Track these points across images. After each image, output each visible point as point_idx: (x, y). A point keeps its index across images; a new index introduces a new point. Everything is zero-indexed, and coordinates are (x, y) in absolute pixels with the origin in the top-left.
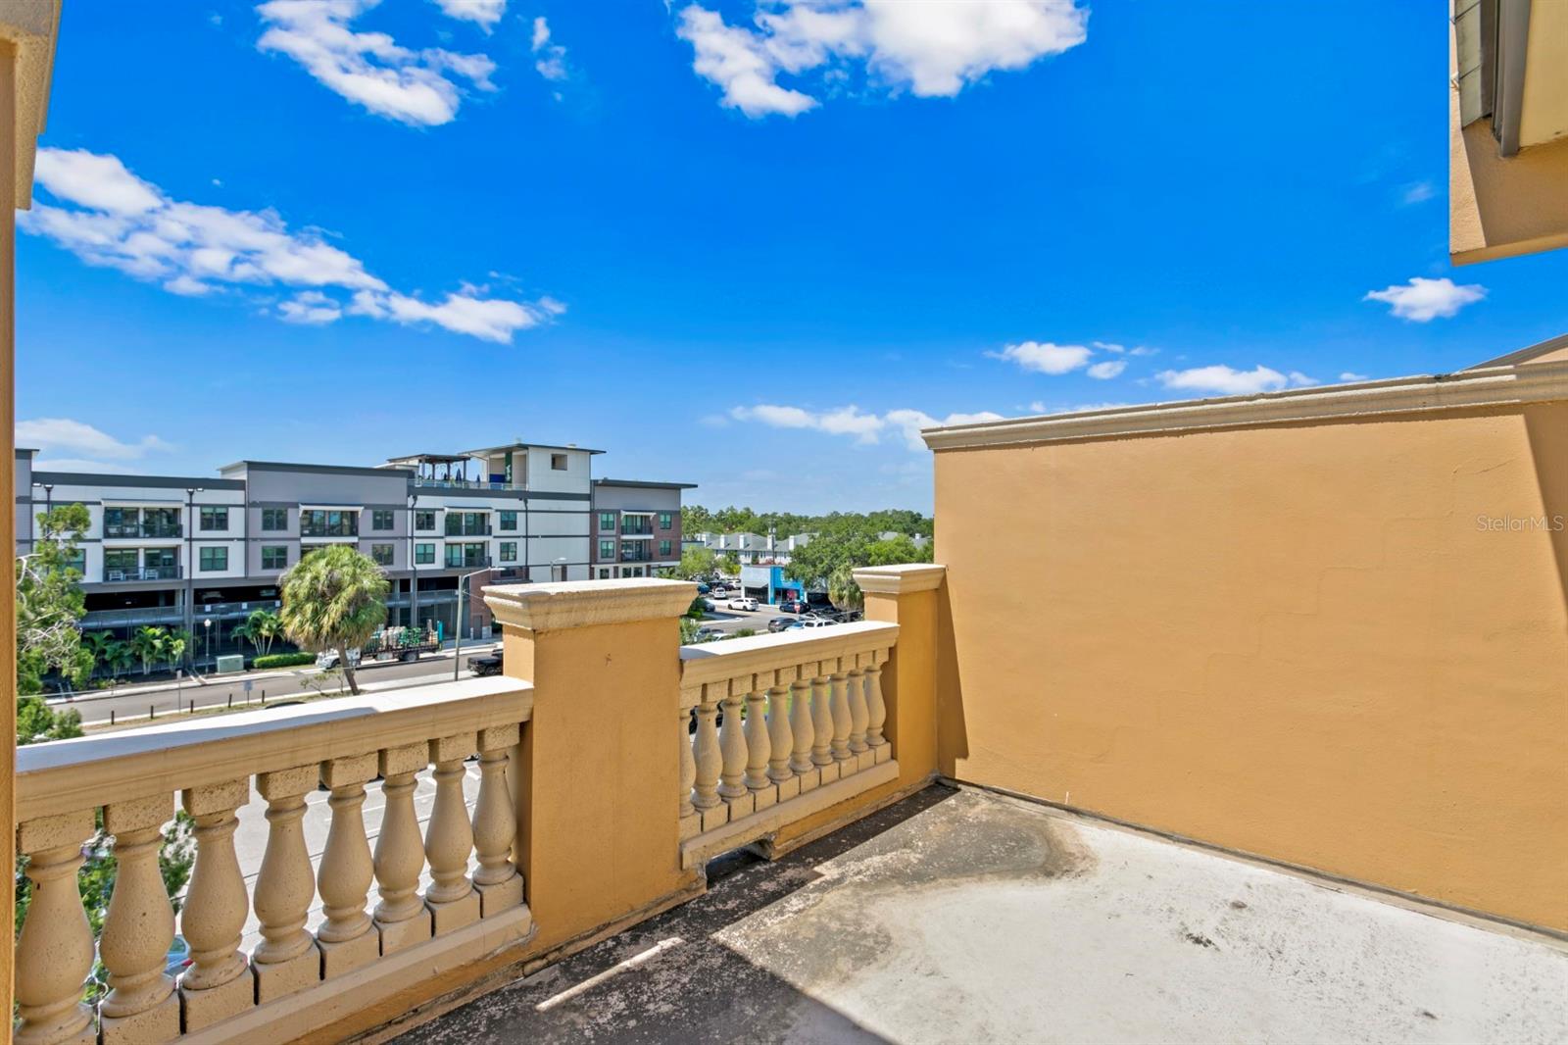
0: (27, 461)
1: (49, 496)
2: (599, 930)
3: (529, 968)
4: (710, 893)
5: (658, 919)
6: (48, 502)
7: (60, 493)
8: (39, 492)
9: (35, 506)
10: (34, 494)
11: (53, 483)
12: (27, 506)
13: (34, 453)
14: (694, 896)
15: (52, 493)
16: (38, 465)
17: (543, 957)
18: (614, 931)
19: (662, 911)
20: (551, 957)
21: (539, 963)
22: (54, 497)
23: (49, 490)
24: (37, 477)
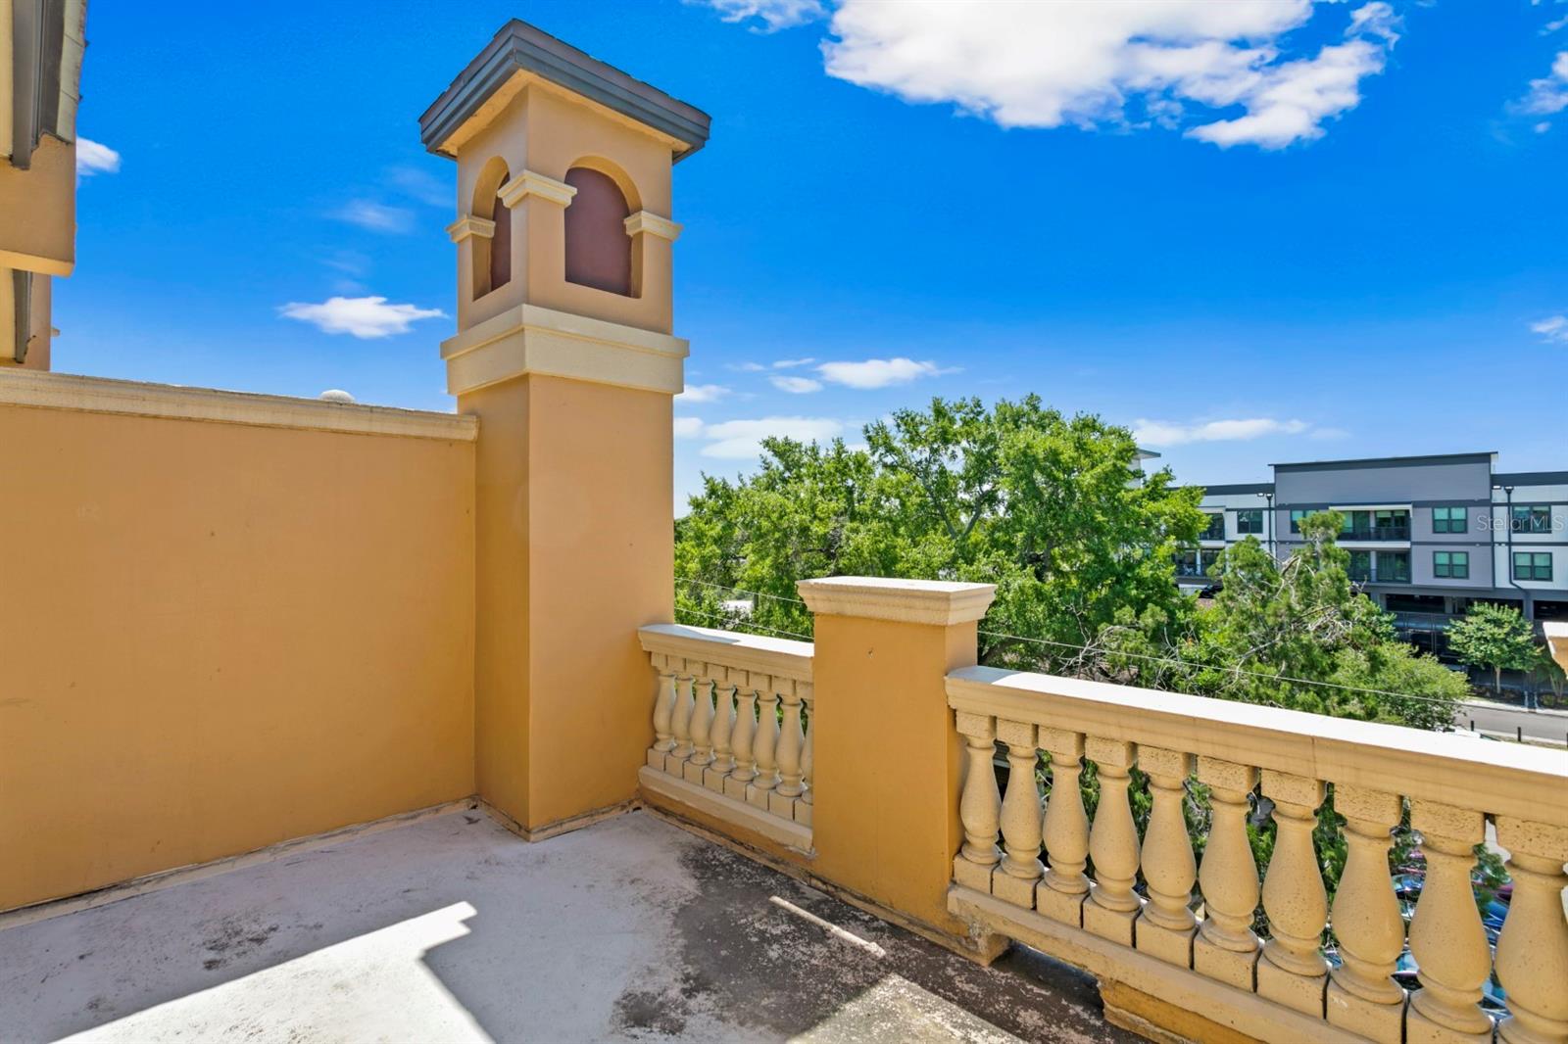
0: (1487, 464)
1: (1509, 499)
2: (865, 900)
3: (814, 882)
4: (987, 969)
5: (917, 939)
6: (1509, 504)
7: (1522, 494)
8: (1499, 495)
9: (1495, 508)
10: (1494, 496)
11: (1514, 484)
12: (1488, 509)
13: (1492, 456)
14: (966, 956)
15: (1512, 495)
16: (1499, 467)
17: (825, 883)
18: (881, 914)
19: (928, 938)
20: (831, 889)
21: (820, 884)
22: (1514, 500)
23: (1509, 492)
24: (1496, 480)
